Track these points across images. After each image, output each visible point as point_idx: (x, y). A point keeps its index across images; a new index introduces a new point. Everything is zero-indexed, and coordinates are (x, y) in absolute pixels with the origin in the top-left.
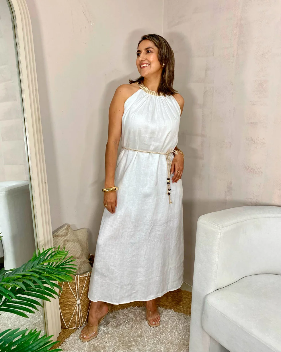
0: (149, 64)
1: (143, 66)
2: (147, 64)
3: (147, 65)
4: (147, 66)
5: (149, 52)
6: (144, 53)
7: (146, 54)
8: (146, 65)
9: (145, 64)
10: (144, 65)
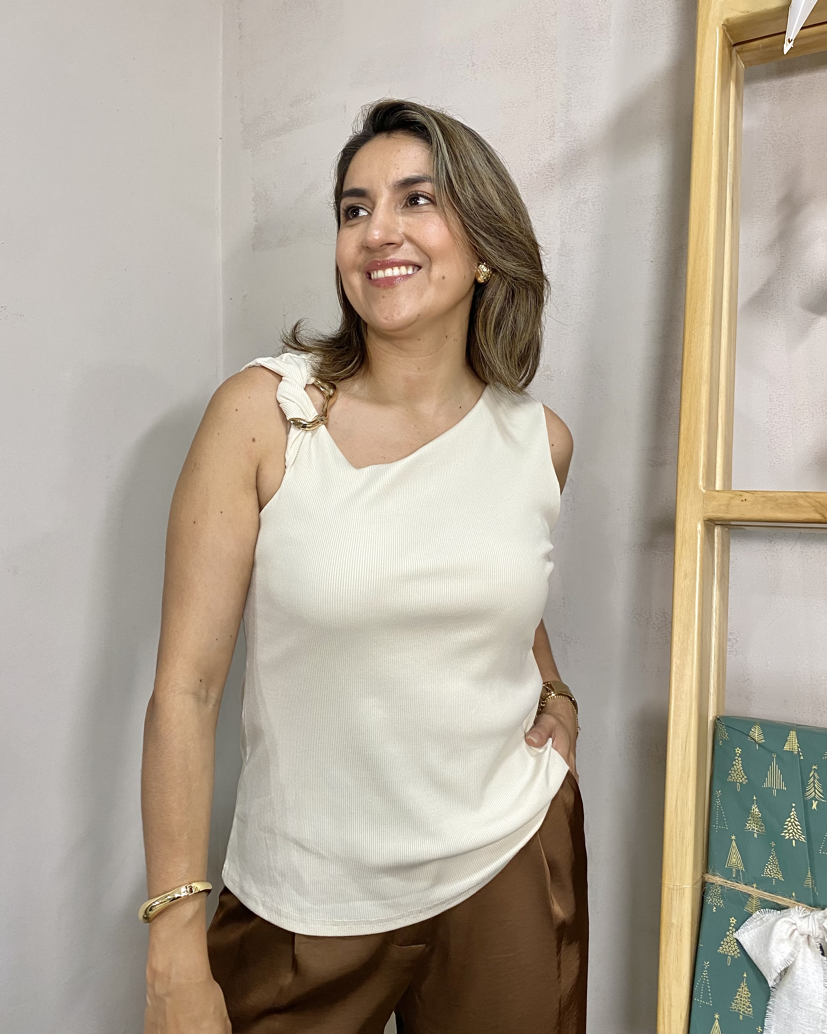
0: (420, 267)
1: (389, 272)
2: (407, 264)
3: (410, 271)
4: (408, 276)
5: (422, 201)
6: (389, 202)
7: (403, 214)
8: (403, 270)
9: (399, 264)
10: (396, 271)
